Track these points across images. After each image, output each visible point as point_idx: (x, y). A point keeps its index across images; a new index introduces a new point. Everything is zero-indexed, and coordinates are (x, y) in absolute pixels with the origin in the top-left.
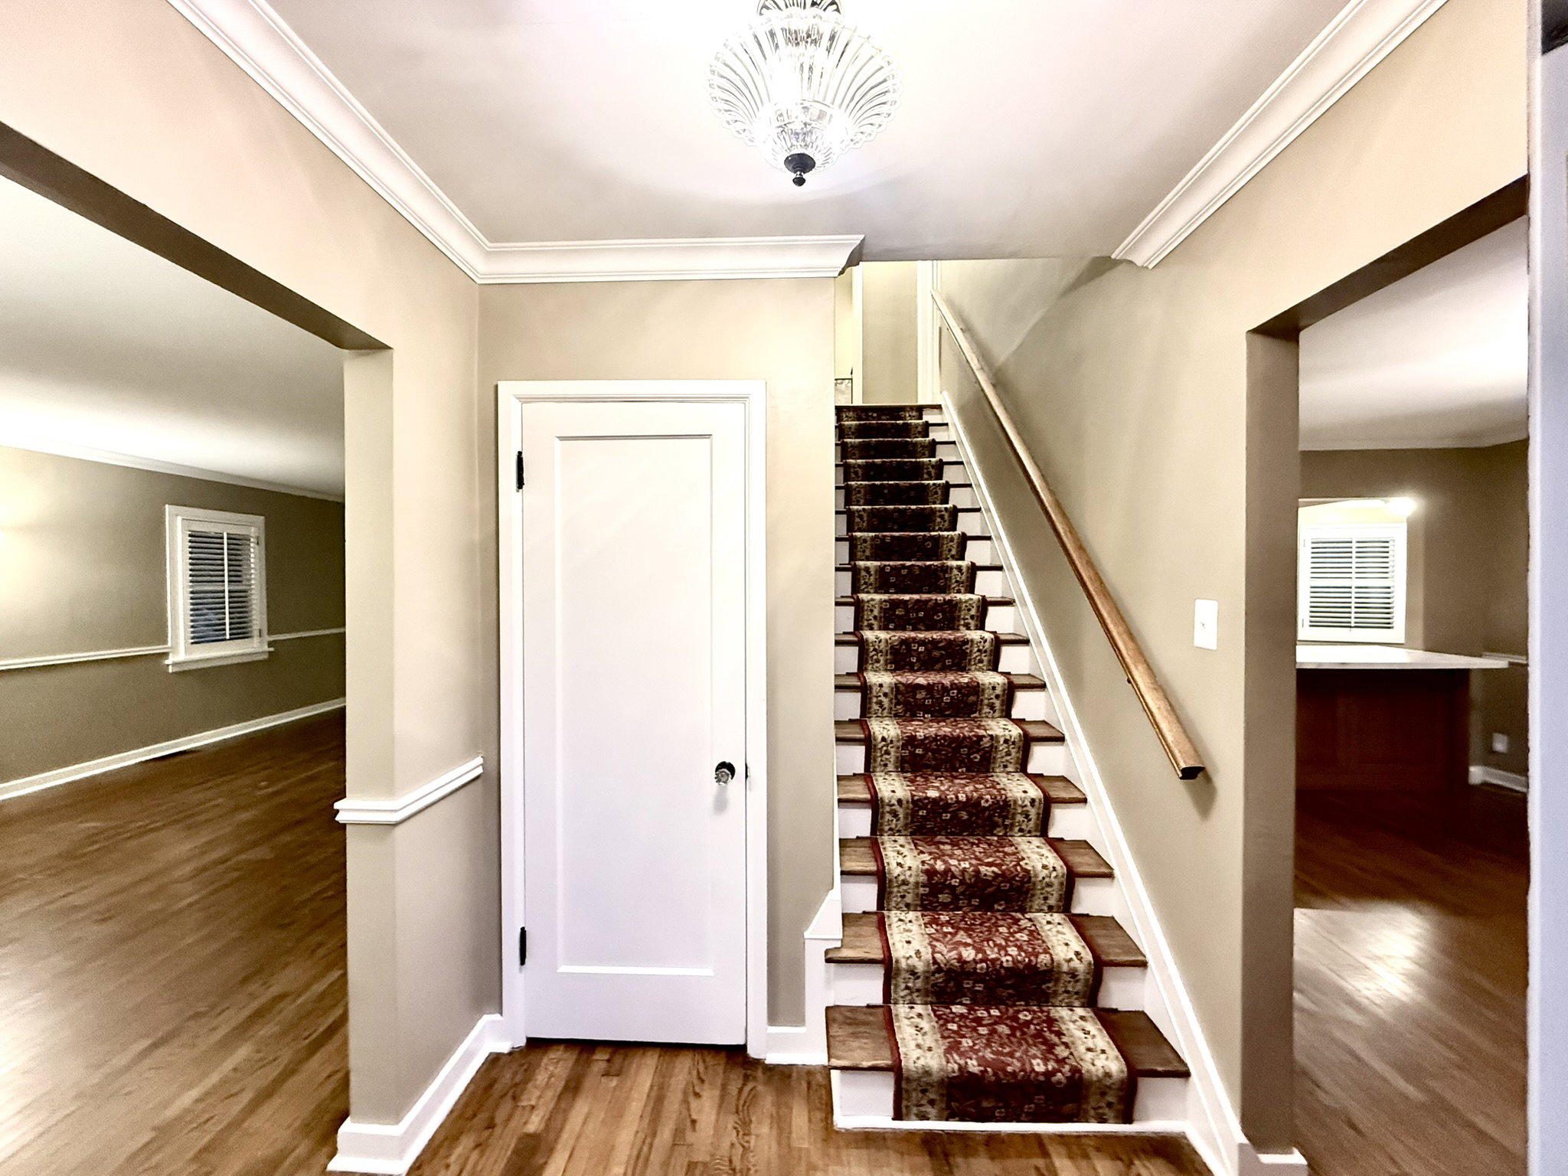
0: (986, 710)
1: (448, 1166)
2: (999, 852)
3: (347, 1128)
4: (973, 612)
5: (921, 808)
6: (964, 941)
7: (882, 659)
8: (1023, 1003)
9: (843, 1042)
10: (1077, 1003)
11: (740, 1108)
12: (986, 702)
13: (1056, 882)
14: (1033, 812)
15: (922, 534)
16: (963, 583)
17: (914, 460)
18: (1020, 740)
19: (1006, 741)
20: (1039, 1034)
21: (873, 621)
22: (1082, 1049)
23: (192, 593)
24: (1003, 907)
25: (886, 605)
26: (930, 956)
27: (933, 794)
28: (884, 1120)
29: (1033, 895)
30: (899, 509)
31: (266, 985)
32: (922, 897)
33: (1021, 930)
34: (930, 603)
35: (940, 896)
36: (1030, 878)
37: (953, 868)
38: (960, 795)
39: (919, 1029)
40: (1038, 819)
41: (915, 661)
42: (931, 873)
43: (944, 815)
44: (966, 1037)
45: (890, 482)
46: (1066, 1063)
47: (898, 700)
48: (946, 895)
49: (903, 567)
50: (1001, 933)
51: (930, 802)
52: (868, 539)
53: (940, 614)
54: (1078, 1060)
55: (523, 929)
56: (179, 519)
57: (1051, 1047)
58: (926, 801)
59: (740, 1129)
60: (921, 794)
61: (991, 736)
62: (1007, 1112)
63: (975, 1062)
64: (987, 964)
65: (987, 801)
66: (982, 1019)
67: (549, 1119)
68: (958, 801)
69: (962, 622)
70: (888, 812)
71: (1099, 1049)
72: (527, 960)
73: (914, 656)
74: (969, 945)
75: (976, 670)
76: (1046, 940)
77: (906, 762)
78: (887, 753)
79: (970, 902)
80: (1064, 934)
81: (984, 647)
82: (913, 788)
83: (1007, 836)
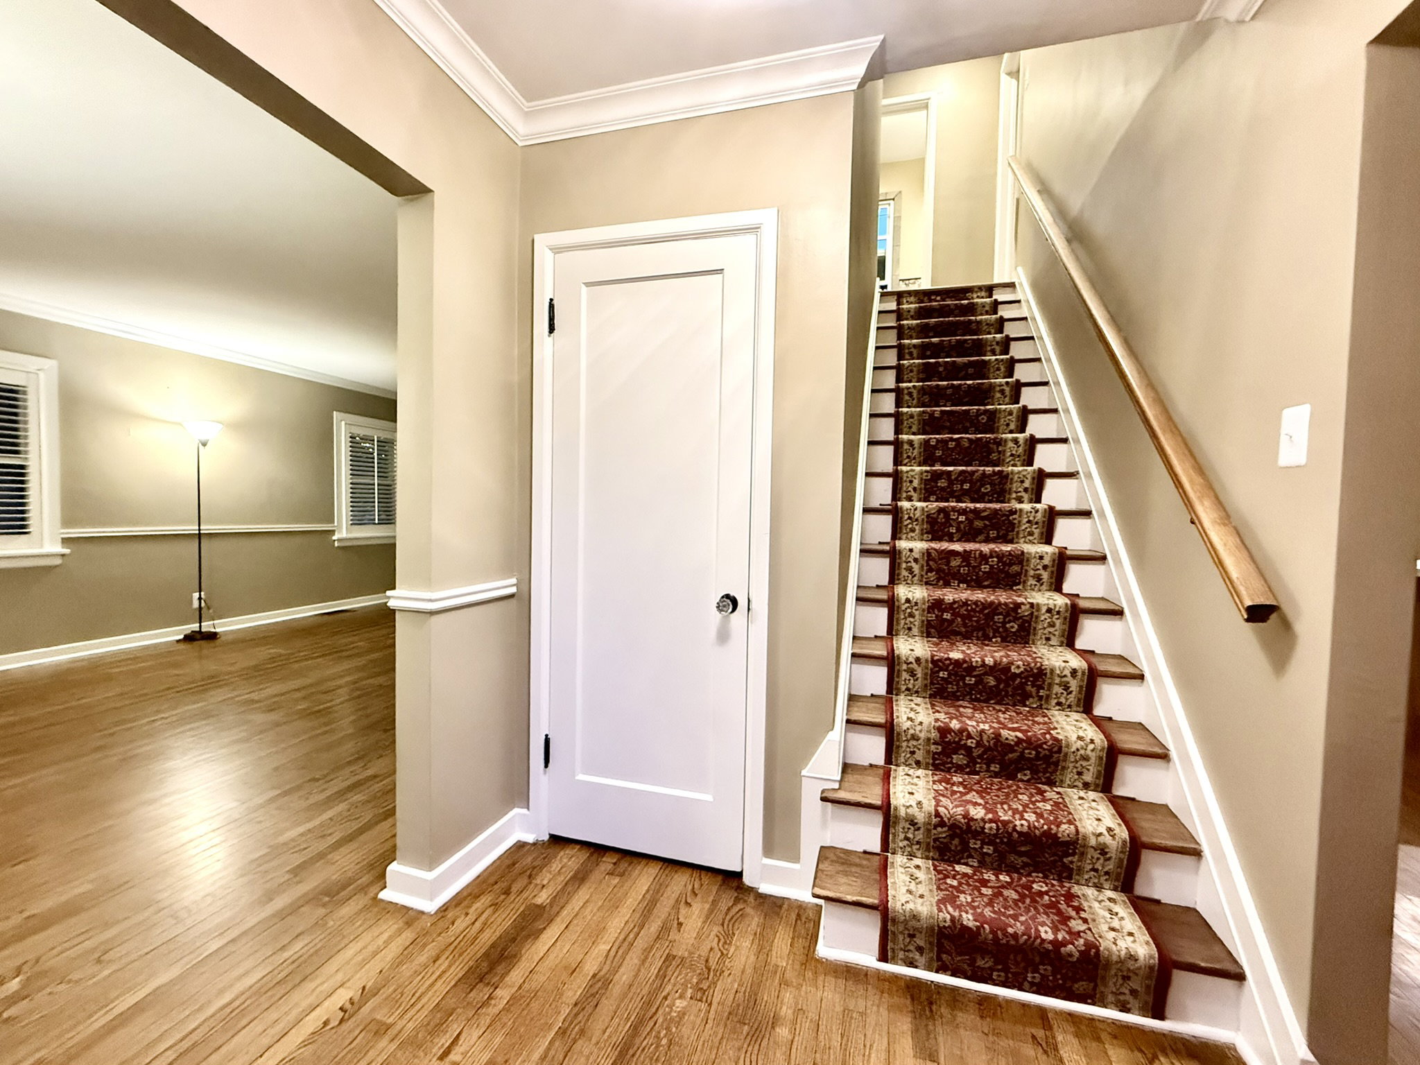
0: (1032, 582)
1: (467, 914)
2: (1029, 720)
3: (393, 867)
4: (1027, 484)
5: (941, 669)
6: (974, 800)
7: (917, 528)
8: (1041, 875)
9: (831, 877)
10: (1107, 885)
11: (726, 922)
12: (1032, 573)
13: (1093, 756)
14: (1074, 685)
15: (976, 407)
16: (1019, 456)
17: (975, 337)
18: (1066, 611)
19: (1049, 611)
20: (1053, 905)
21: (912, 493)
22: (1104, 927)
23: (351, 483)
24: (1028, 777)
25: (927, 476)
26: (932, 810)
27: (956, 655)
28: (868, 959)
29: (1064, 768)
30: (952, 384)
31: (365, 767)
32: (935, 756)
33: (1044, 800)
34: (976, 474)
35: (954, 756)
36: (1060, 748)
37: (970, 729)
38: (986, 659)
39: (913, 878)
40: (1080, 692)
41: (954, 531)
42: (944, 731)
43: (967, 678)
44: (965, 894)
45: (946, 360)
46: (1080, 937)
47: (930, 566)
48: (961, 756)
49: (952, 440)
50: (1020, 800)
51: (951, 664)
52: (915, 414)
53: (988, 486)
54: (1096, 936)
55: (547, 736)
56: (343, 423)
57: (1065, 919)
58: (948, 662)
59: (721, 937)
60: (942, 655)
61: (1032, 605)
62: (1007, 977)
63: (970, 917)
64: (998, 826)
65: (1018, 667)
66: (989, 881)
67: (555, 897)
68: (984, 664)
69: (1014, 495)
70: (905, 670)
71: (1125, 931)
72: (550, 765)
73: (953, 526)
74: (980, 805)
75: (1025, 542)
76: (1072, 811)
77: (933, 627)
78: (911, 615)
79: (988, 766)
80: (1098, 810)
81: (1035, 517)
82: (935, 649)
83: (1041, 708)
